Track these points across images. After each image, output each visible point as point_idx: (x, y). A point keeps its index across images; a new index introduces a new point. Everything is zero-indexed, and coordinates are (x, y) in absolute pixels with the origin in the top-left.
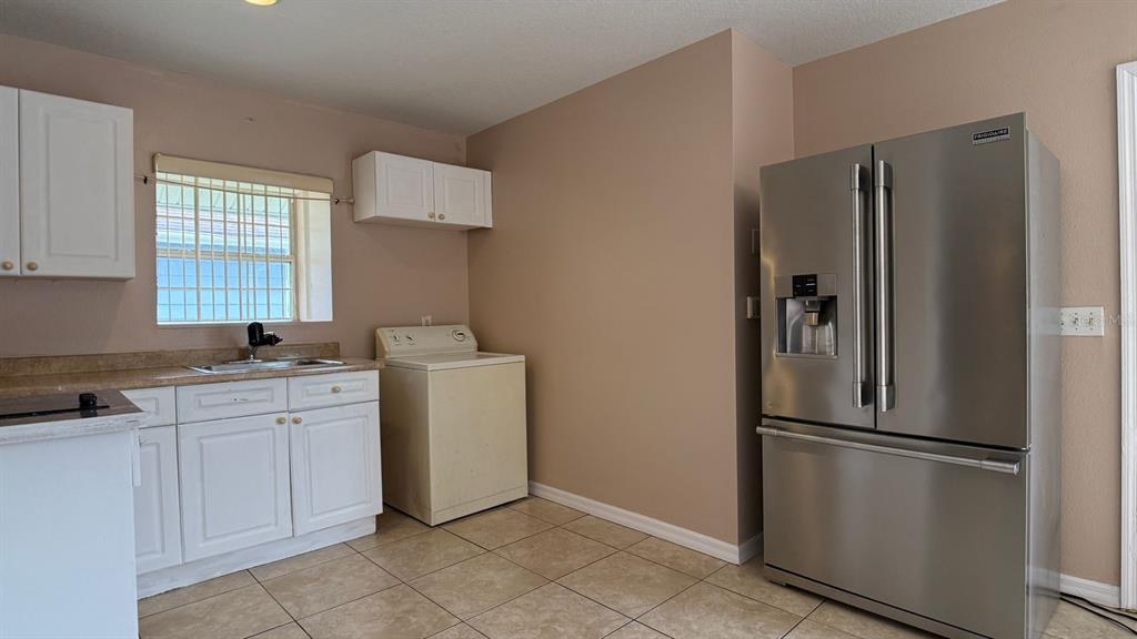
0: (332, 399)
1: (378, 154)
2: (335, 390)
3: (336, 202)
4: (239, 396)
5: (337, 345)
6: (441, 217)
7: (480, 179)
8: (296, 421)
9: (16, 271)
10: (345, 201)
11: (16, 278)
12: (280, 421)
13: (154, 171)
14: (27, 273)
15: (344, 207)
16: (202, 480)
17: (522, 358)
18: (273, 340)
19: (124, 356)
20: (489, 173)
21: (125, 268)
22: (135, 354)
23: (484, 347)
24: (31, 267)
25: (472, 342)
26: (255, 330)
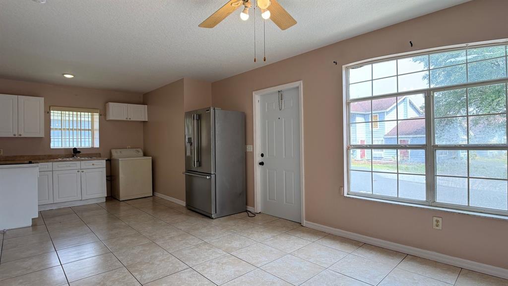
0: (93, 167)
1: (110, 103)
2: (93, 165)
3: (100, 115)
4: (68, 165)
5: (100, 154)
6: (130, 119)
7: (144, 108)
8: (83, 172)
9: (17, 136)
10: (103, 115)
11: (16, 137)
12: (78, 171)
13: (50, 110)
14: (19, 136)
15: (102, 117)
16: (58, 184)
17: (151, 158)
18: (79, 152)
19: (42, 156)
20: (147, 106)
21: (42, 135)
22: (45, 155)
23: (145, 155)
24: (20, 135)
25: (142, 153)
26: (75, 149)
